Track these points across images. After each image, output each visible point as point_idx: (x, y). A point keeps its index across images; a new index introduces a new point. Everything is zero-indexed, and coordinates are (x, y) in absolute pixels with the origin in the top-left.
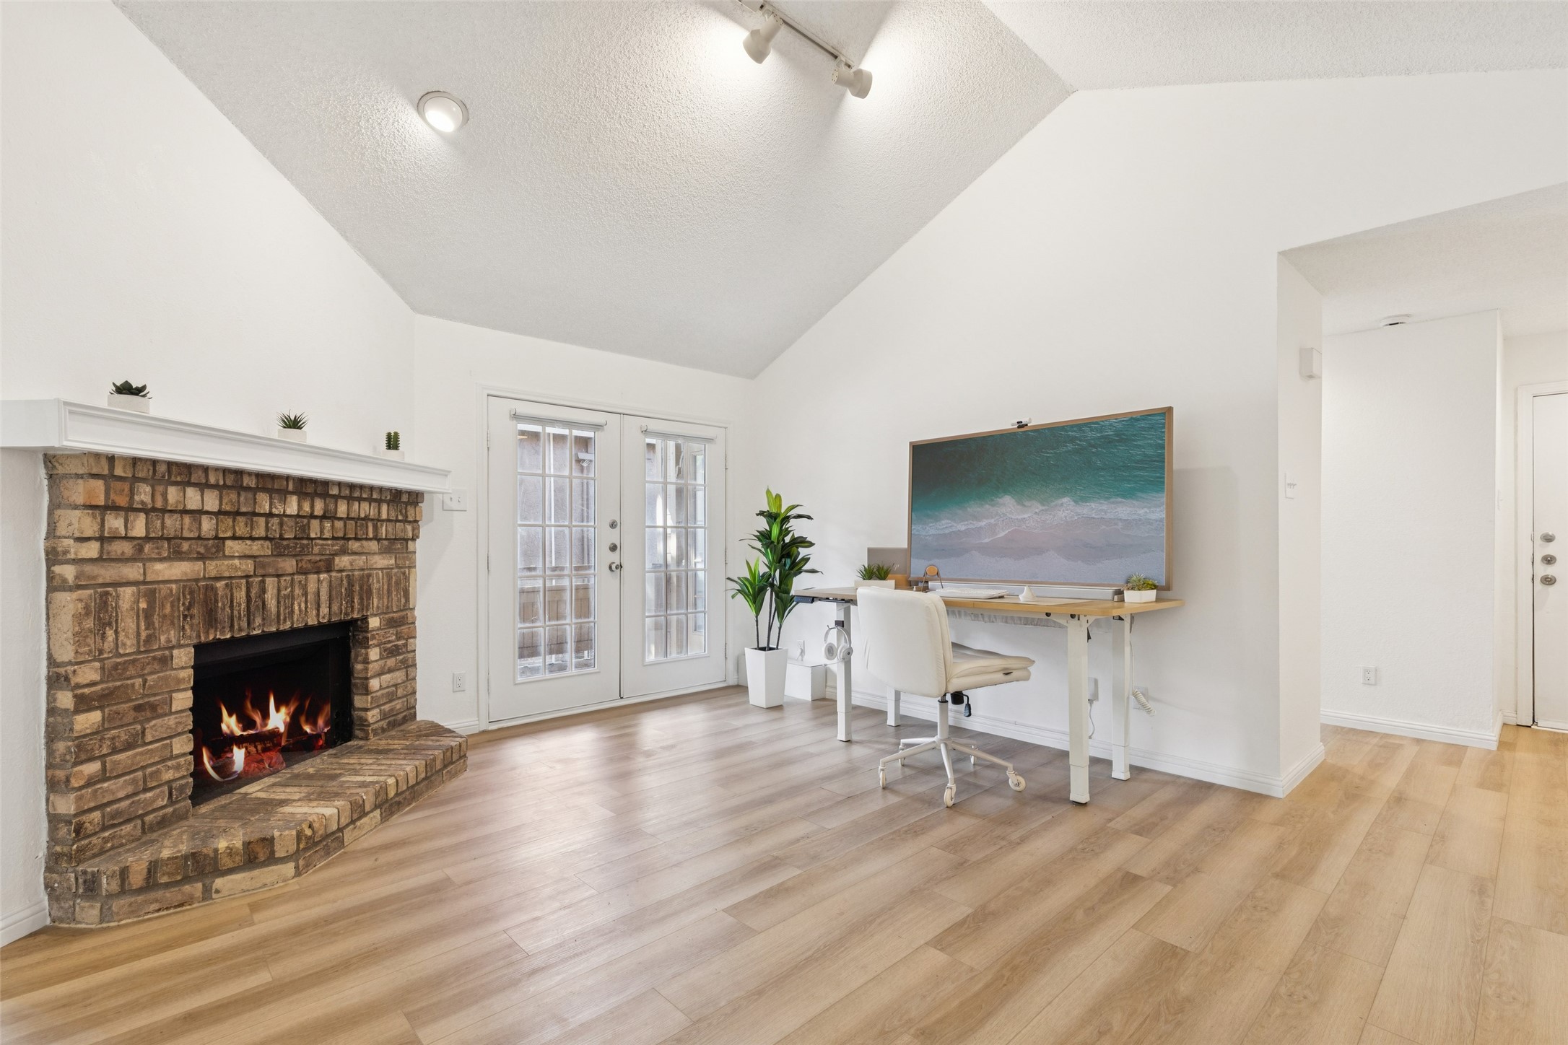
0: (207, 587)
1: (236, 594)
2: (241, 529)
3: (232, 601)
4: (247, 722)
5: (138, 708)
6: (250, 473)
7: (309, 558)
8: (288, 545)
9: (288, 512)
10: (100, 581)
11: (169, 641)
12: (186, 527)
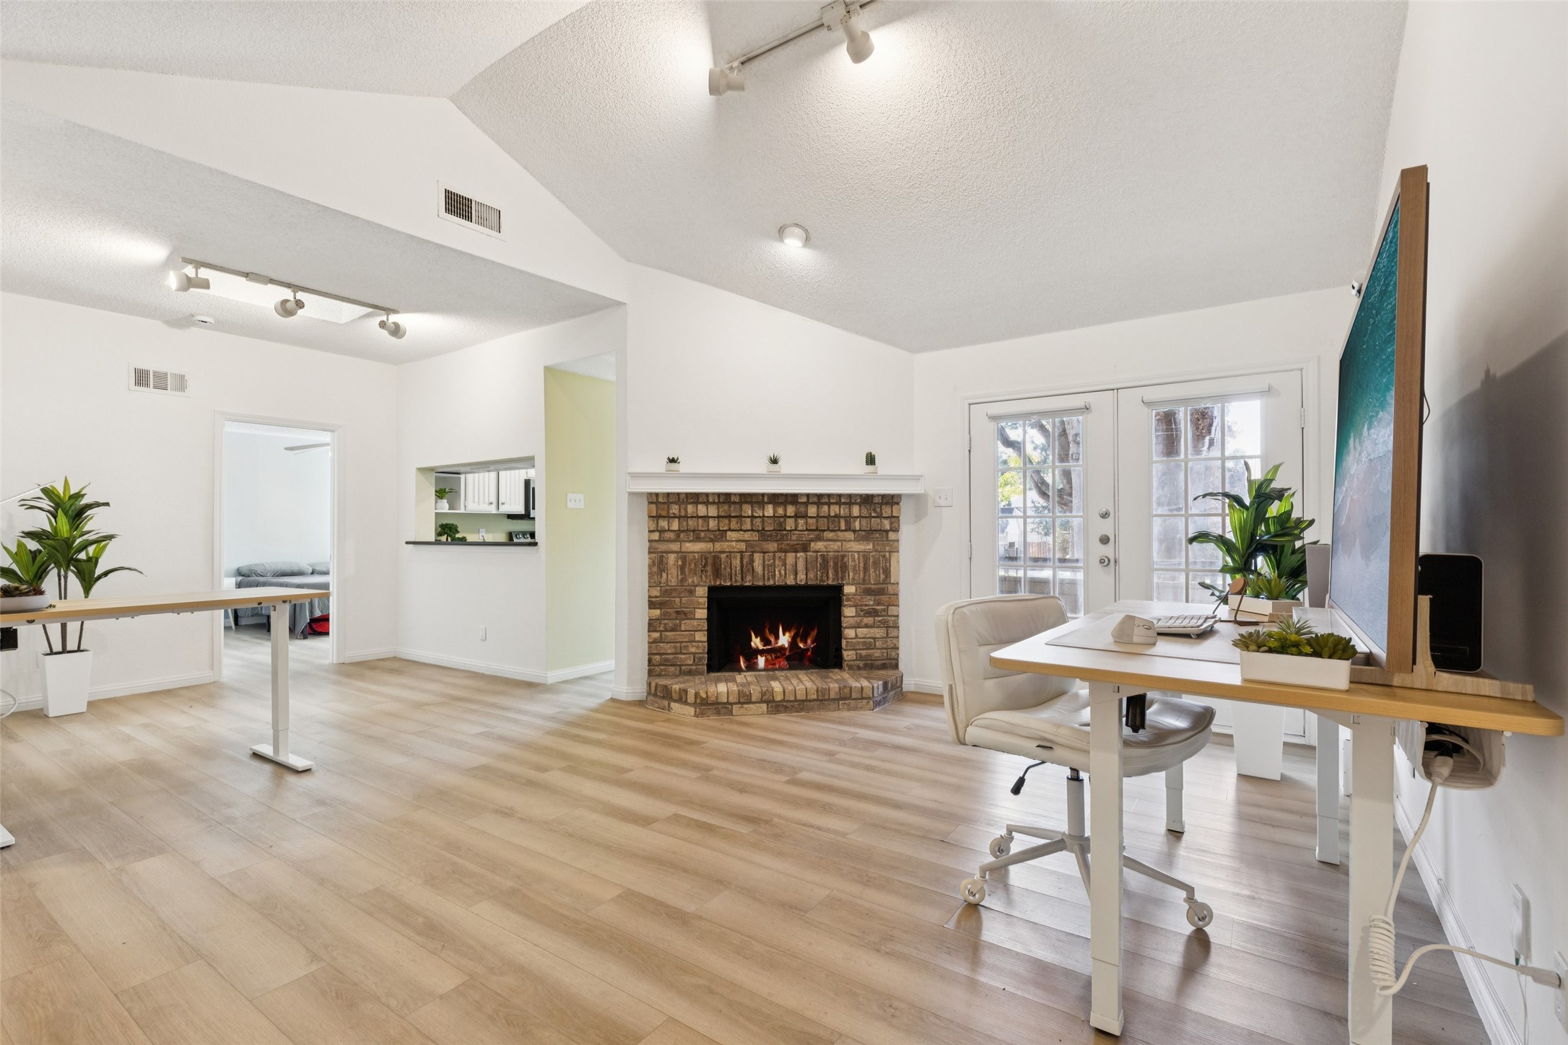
0: (715, 557)
1: (733, 562)
2: (734, 524)
3: (731, 565)
4: (766, 641)
5: (677, 613)
6: (735, 494)
7: (788, 542)
8: (771, 535)
9: (766, 514)
10: (660, 550)
11: (693, 582)
12: (700, 525)
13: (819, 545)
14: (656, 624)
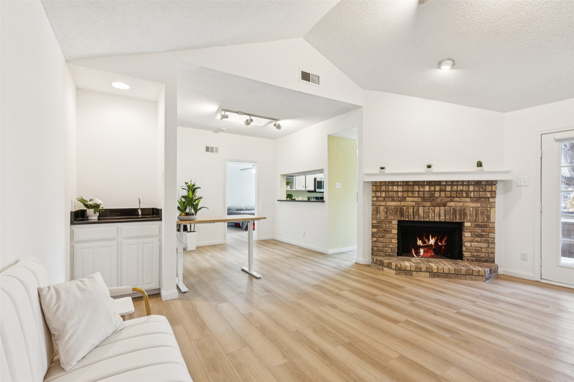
0: (401, 208)
1: (410, 210)
2: (410, 194)
3: (408, 212)
4: (424, 242)
5: (384, 230)
6: (411, 182)
7: (436, 202)
8: (427, 199)
9: (425, 190)
10: (377, 205)
11: (391, 218)
12: (394, 195)
13: (452, 204)
14: (375, 234)
